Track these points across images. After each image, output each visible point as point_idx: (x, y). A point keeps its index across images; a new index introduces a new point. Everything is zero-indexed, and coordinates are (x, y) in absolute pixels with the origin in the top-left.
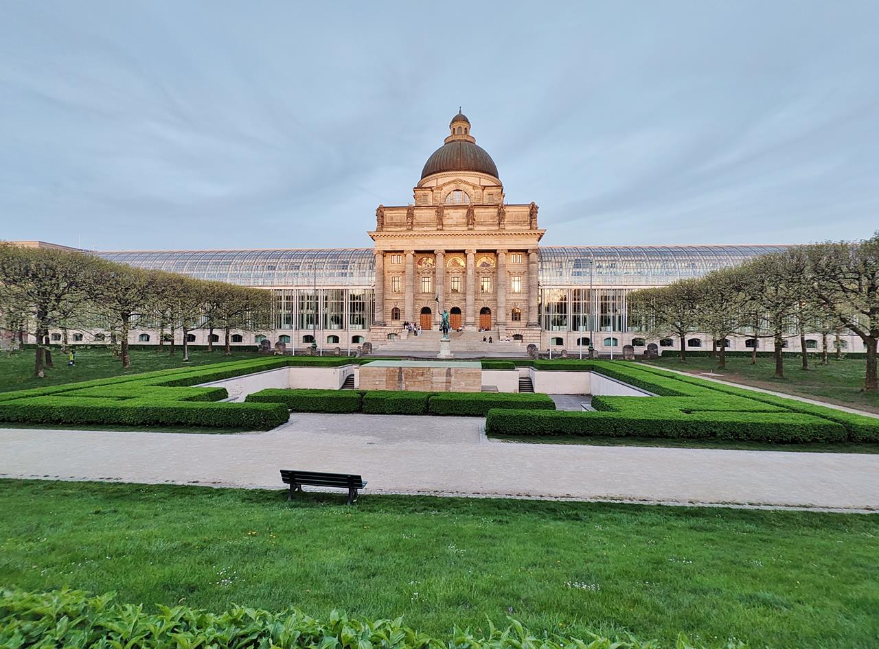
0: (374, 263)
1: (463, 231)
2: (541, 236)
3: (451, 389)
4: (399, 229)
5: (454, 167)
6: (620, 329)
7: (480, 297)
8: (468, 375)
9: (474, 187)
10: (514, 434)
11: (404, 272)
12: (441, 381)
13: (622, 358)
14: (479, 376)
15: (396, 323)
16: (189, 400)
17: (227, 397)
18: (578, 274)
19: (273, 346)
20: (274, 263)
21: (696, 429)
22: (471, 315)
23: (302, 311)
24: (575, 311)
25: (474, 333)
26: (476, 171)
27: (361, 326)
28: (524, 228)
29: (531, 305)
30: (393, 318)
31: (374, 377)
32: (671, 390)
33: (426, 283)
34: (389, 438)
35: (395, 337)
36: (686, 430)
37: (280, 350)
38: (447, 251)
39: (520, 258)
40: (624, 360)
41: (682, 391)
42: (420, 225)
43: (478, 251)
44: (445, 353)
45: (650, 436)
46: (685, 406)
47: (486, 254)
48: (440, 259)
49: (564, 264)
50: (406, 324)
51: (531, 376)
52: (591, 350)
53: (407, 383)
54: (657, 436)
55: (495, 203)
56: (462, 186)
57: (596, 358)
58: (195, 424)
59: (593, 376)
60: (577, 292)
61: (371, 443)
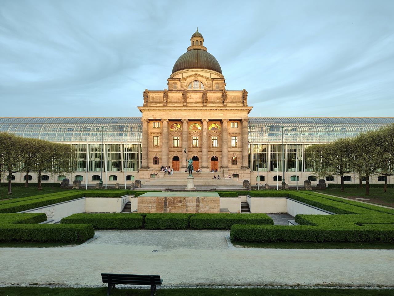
0: (141, 127)
1: (200, 107)
2: (250, 111)
3: (200, 211)
4: (158, 105)
5: (194, 66)
6: (300, 170)
7: (211, 149)
8: (211, 202)
9: (207, 79)
10: (251, 242)
11: (161, 133)
12: (192, 206)
13: (304, 189)
14: (218, 202)
15: (156, 166)
16: (21, 223)
17: (46, 220)
18: (273, 135)
19: (71, 183)
20: (72, 126)
21: (368, 236)
22: (205, 161)
23: (92, 159)
24: (272, 158)
25: (208, 173)
26: (208, 69)
27: (132, 168)
28: (239, 105)
29: (243, 155)
30: (154, 164)
31: (148, 204)
32: (344, 210)
33: (176, 141)
34: (167, 247)
35: (155, 176)
36: (361, 237)
37: (76, 186)
38: (190, 120)
39: (236, 124)
40: (305, 190)
41: (351, 211)
42: (172, 102)
43: (210, 120)
44: (190, 187)
45: (339, 241)
46: (357, 221)
47: (215, 122)
48: (185, 125)
49: (264, 128)
50: (163, 167)
51: (248, 201)
52: (284, 184)
53: (170, 208)
54: (343, 242)
55: (220, 89)
56: (199, 78)
57: (287, 189)
58: (26, 240)
59: (289, 201)
60: (273, 147)
61: (155, 251)
